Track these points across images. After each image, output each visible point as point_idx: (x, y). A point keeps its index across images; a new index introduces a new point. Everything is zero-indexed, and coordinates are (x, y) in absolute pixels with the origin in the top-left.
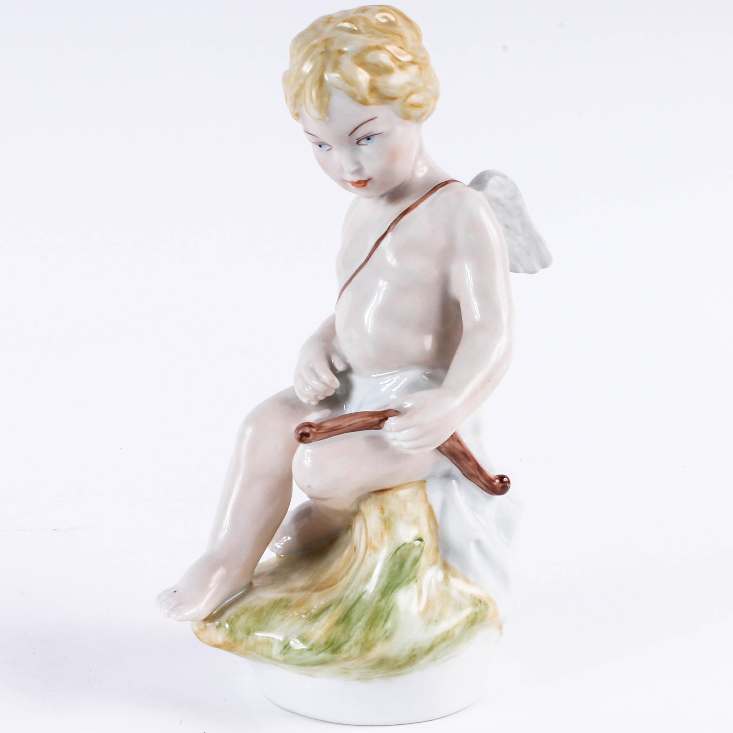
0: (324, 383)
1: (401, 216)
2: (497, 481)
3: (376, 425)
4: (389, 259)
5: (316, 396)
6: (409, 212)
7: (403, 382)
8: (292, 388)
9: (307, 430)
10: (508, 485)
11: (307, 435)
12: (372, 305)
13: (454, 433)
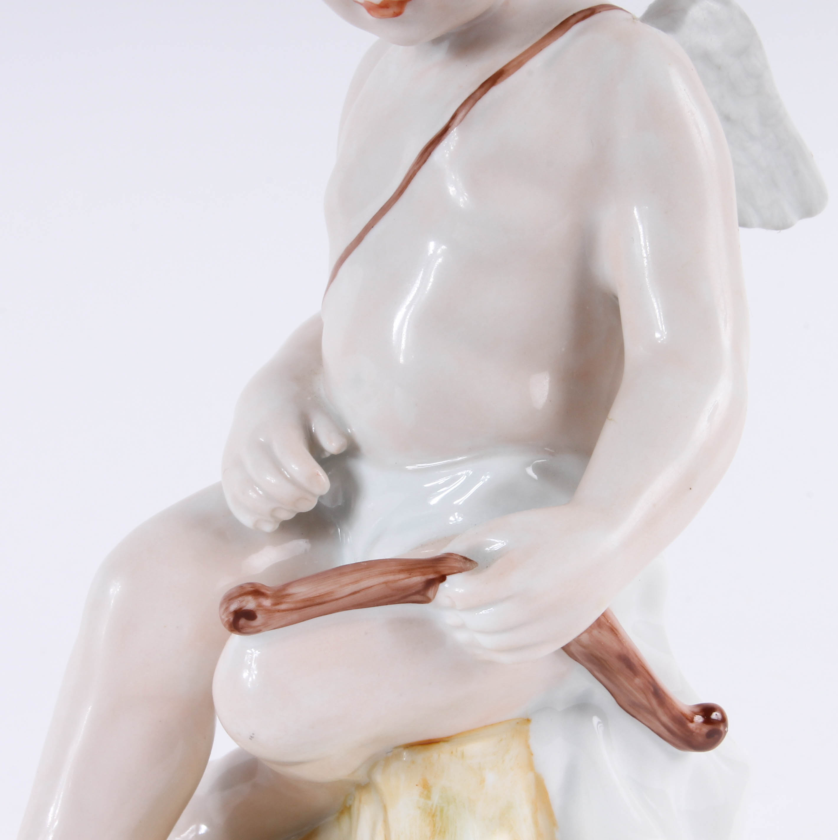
0: (293, 481)
1: (482, 90)
2: (699, 719)
3: (417, 593)
4: (452, 190)
5: (274, 510)
6: (502, 81)
7: (481, 483)
8: (218, 489)
9: (250, 604)
10: (722, 728)
11: (250, 615)
12: (410, 298)
13: (604, 615)
